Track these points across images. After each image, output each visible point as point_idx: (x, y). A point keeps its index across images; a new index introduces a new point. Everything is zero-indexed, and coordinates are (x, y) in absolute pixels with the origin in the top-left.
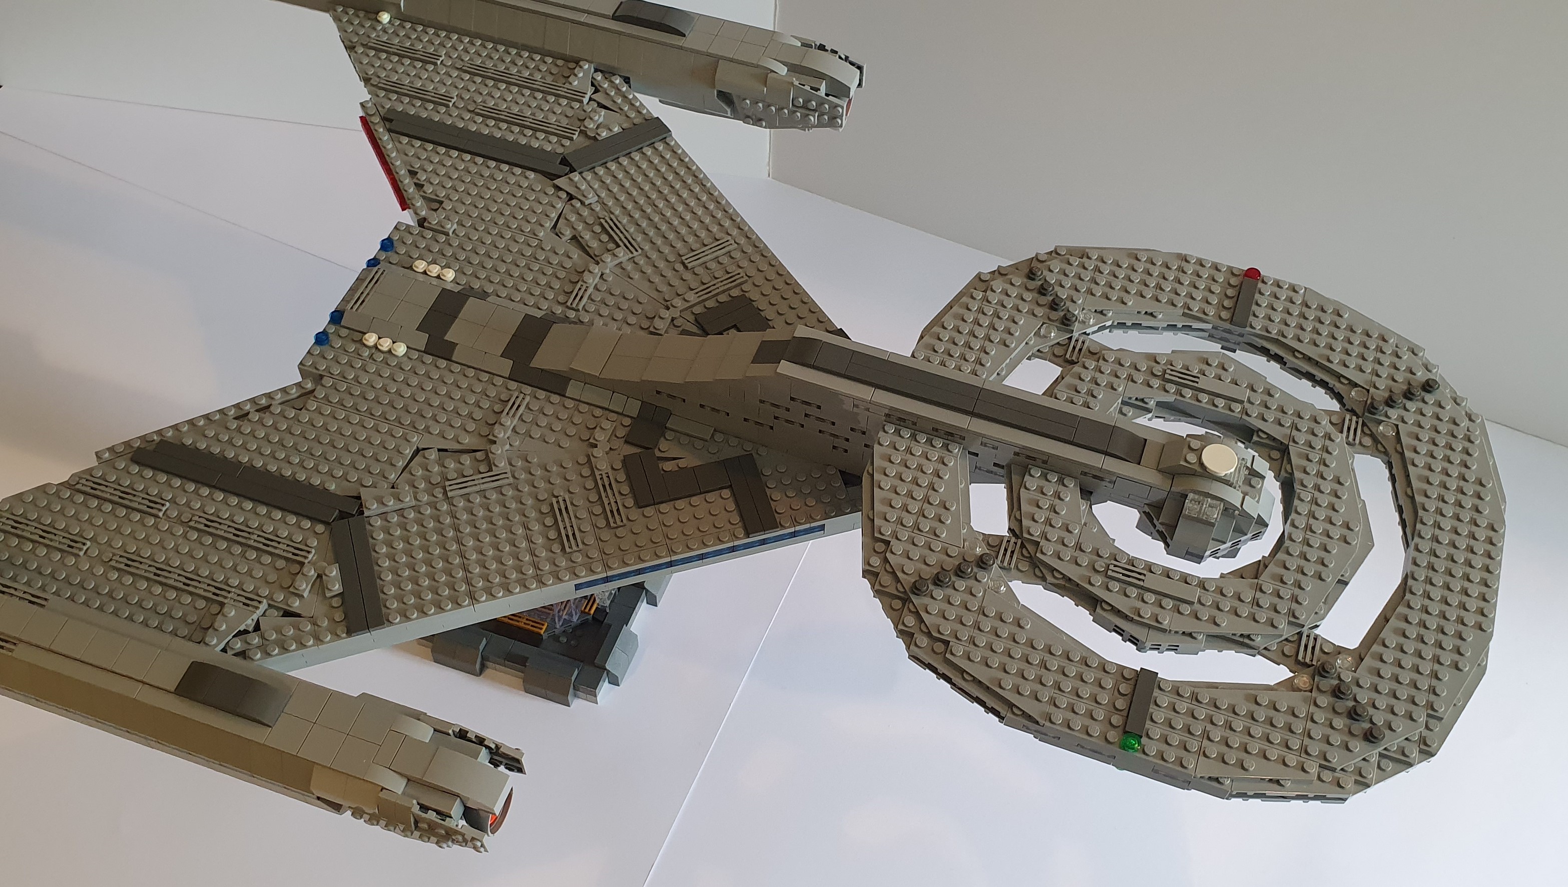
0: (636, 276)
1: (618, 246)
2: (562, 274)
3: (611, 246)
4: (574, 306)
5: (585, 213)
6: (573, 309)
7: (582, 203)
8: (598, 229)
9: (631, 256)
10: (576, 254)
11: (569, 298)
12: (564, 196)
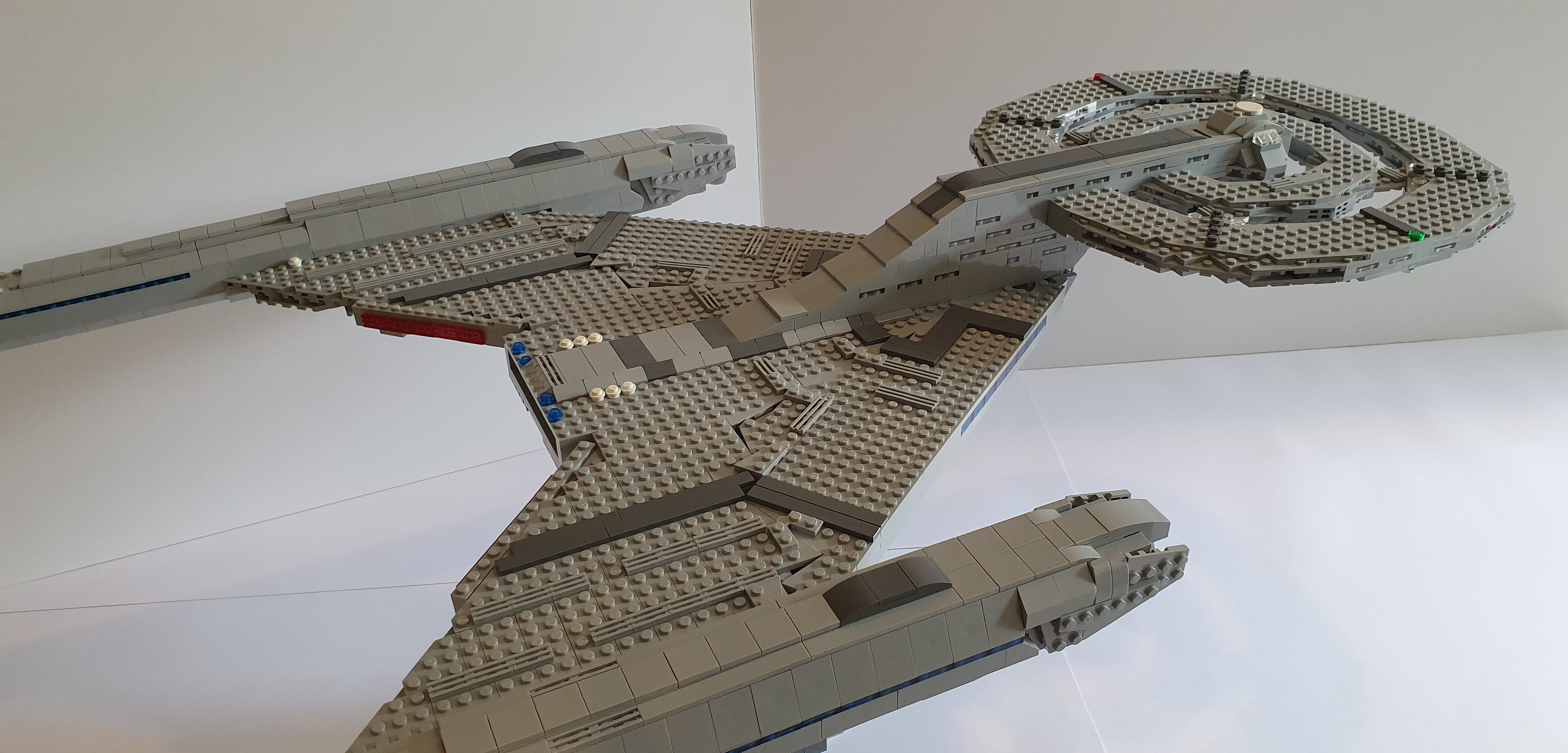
2: (678, 300)
6: (715, 310)
7: (629, 265)
8: (662, 271)
10: (669, 288)
11: (704, 306)
12: (609, 269)
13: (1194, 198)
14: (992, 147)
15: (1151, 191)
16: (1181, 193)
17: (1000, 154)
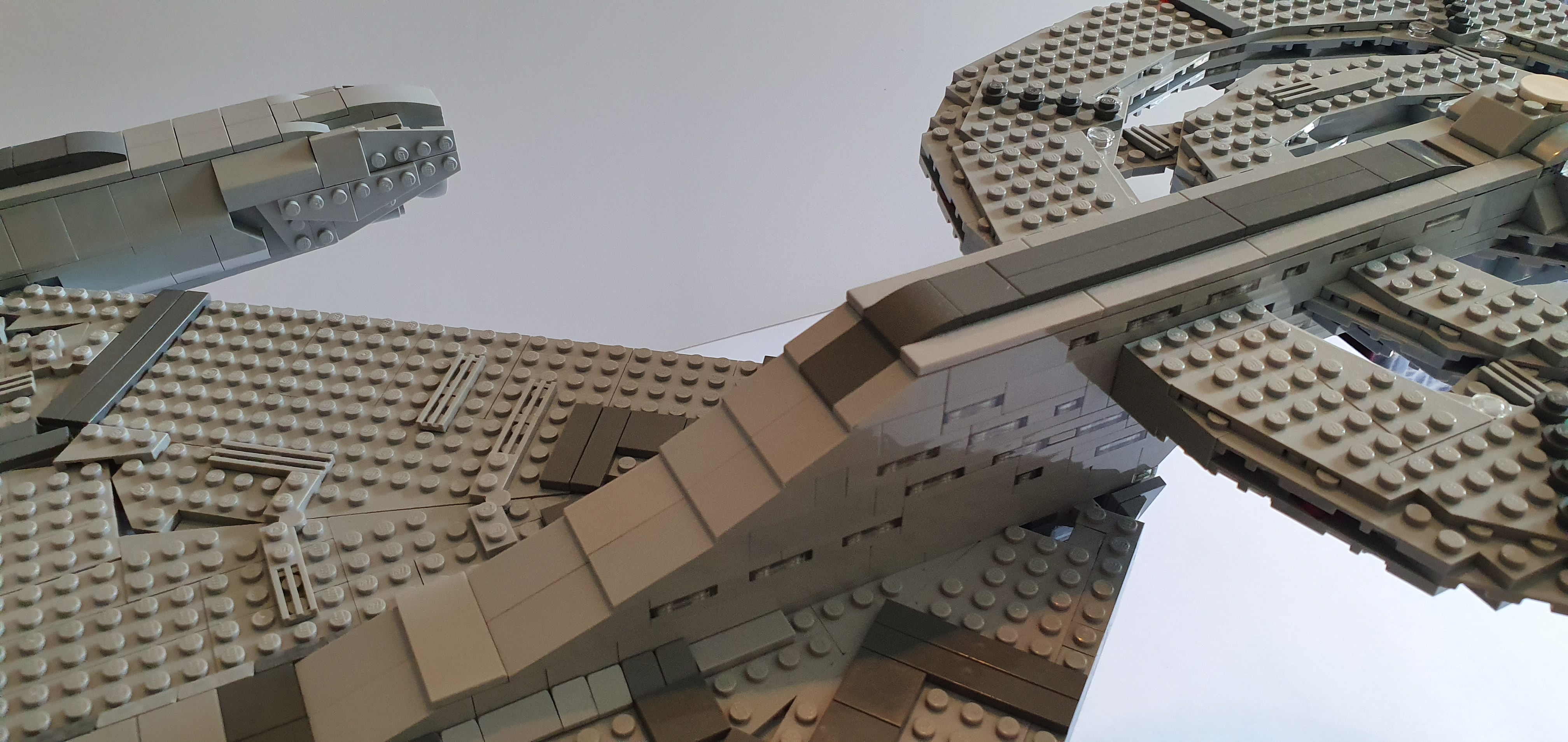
0: (365, 494)
1: (283, 475)
2: (220, 581)
3: (269, 483)
4: (300, 610)
5: (167, 469)
6: (300, 620)
7: (147, 459)
8: (218, 476)
9: (322, 473)
10: (213, 535)
11: (276, 606)
12: (98, 469)
13: (1464, 337)
14: (974, 177)
15: (1347, 305)
16: (1426, 320)
17: (992, 198)
